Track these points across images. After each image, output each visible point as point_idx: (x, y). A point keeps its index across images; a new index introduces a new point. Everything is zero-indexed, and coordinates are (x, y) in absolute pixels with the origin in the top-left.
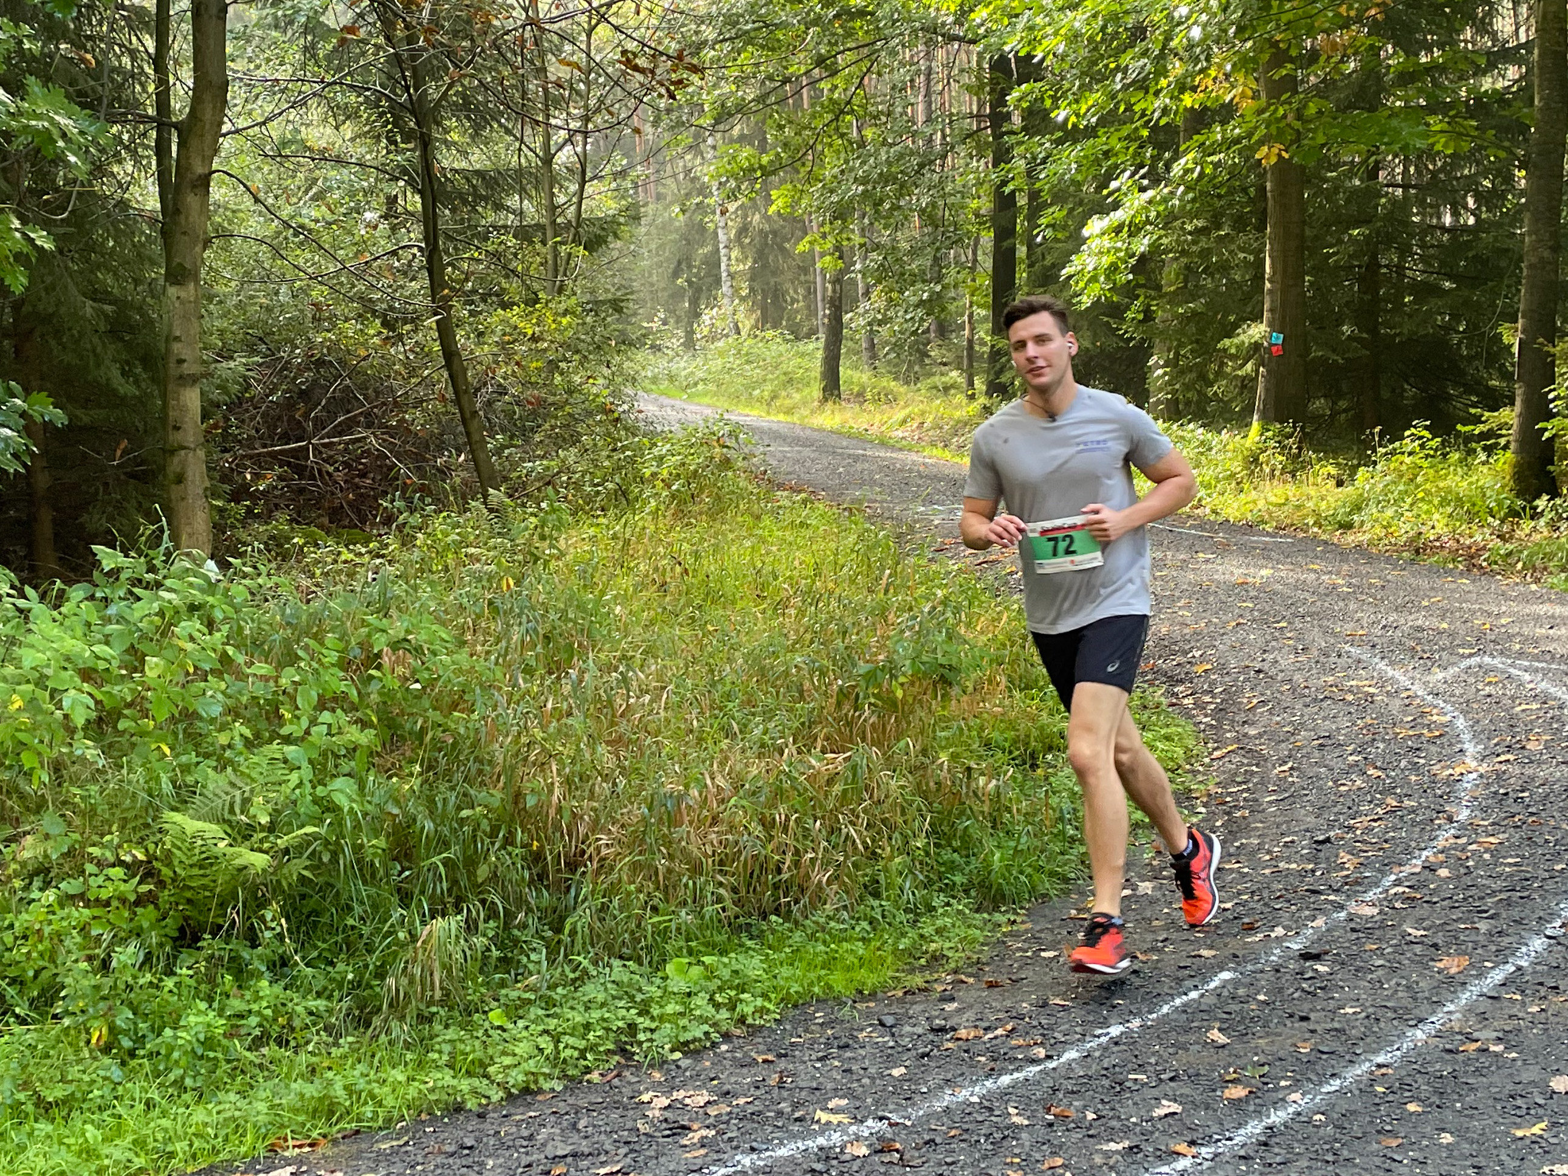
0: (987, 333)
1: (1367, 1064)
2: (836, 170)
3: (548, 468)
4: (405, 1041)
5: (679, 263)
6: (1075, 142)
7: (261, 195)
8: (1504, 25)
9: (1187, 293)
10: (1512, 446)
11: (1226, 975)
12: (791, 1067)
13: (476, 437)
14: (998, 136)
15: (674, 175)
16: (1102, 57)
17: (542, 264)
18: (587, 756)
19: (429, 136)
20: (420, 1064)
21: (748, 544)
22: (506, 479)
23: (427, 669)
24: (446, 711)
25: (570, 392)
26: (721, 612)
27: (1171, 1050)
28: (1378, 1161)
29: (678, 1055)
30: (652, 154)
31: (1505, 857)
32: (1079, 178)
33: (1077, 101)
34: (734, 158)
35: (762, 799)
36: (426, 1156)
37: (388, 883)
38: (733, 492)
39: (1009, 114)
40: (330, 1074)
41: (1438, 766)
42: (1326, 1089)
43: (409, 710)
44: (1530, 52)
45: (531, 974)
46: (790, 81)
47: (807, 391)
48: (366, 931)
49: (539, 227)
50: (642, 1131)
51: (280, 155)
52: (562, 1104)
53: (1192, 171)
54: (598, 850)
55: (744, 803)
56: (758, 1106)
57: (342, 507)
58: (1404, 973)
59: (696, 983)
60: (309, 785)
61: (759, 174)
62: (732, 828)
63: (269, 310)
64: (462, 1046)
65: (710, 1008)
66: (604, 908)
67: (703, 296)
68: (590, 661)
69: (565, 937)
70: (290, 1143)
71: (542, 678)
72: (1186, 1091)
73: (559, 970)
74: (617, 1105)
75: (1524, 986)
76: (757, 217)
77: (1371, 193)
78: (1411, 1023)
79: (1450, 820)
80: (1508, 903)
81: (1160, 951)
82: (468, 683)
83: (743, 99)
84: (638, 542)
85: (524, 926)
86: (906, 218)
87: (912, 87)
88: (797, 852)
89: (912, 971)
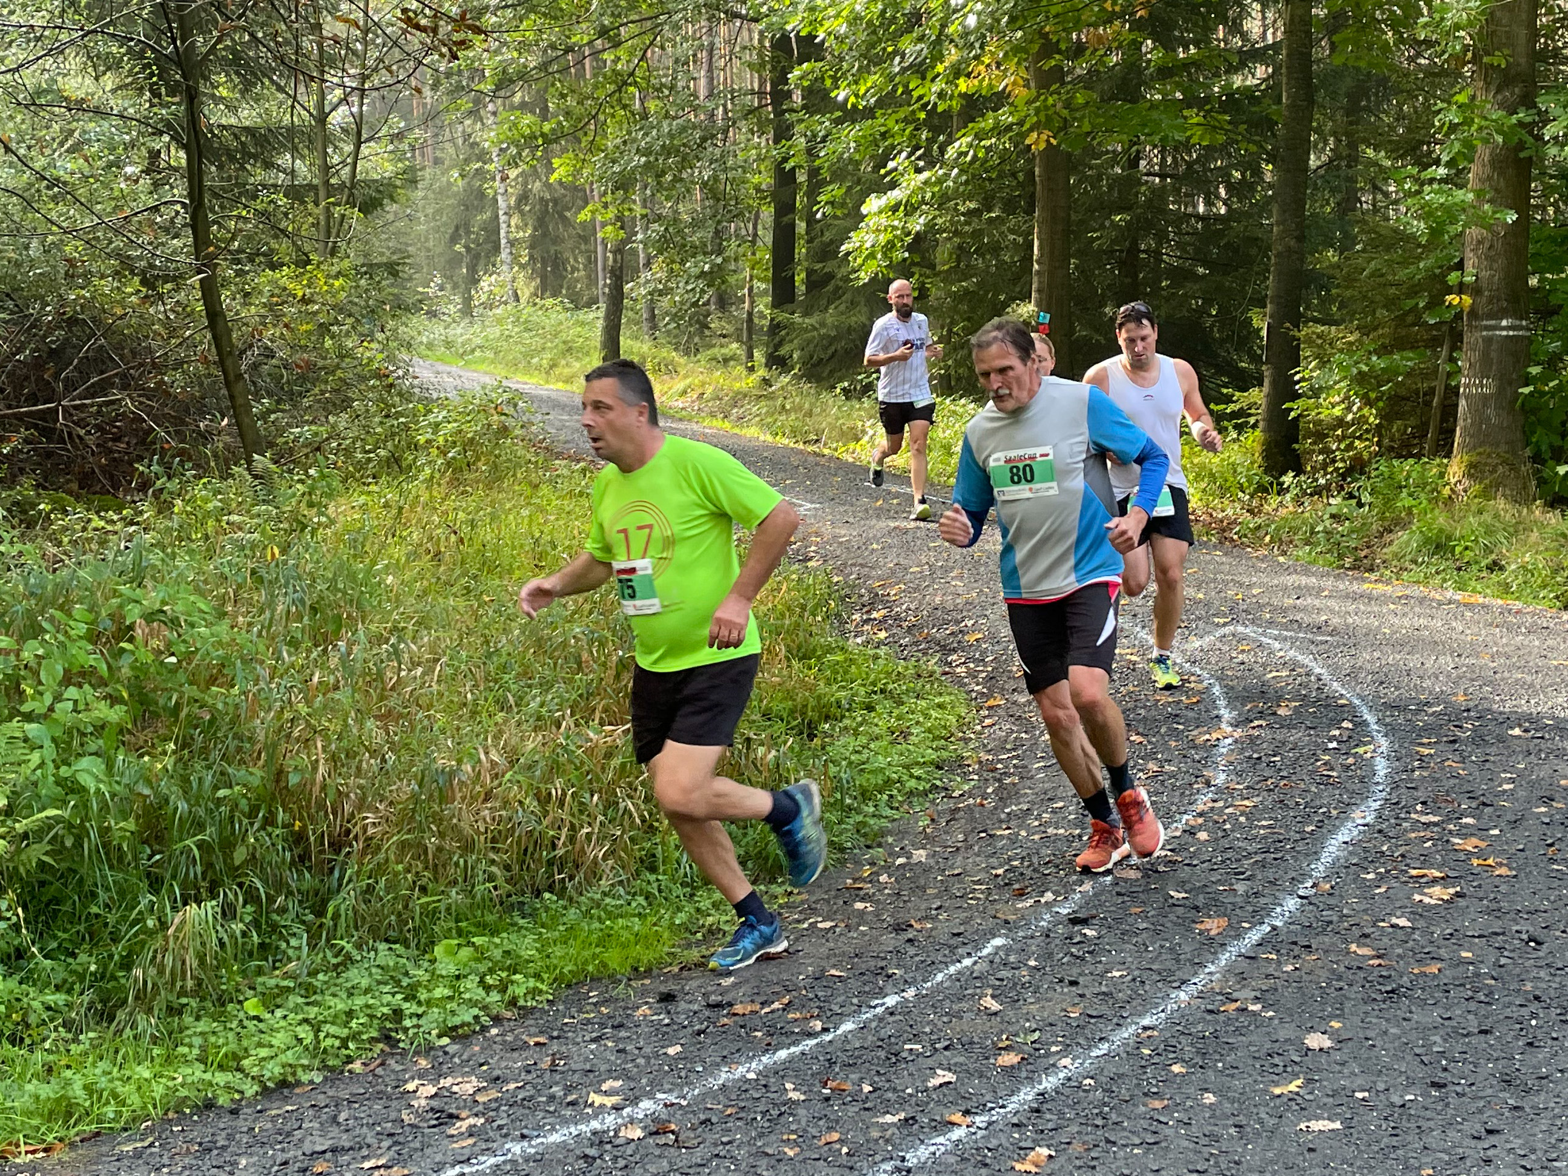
0: (766, 306)
1: (1134, 1027)
2: (618, 140)
3: (316, 434)
4: (152, 1034)
5: (457, 228)
6: (853, 122)
7: (13, 146)
8: (1253, 26)
9: (959, 272)
10: (1261, 424)
11: (998, 942)
12: (564, 1049)
13: (240, 401)
14: (779, 113)
15: (452, 140)
16: (880, 41)
17: (313, 225)
18: (355, 731)
19: (196, 89)
20: (168, 1060)
21: (525, 512)
22: (271, 445)
23: (184, 641)
24: (203, 685)
25: (342, 357)
26: (497, 582)
27: (945, 1019)
28: (1145, 1124)
29: (445, 1040)
30: (431, 117)
31: (1259, 820)
32: (857, 157)
33: (856, 82)
34: (515, 125)
35: (538, 773)
36: (171, 1158)
37: (136, 867)
38: (510, 460)
39: (789, 94)
40: (68, 1073)
41: (1195, 733)
42: (1095, 1053)
43: (163, 686)
44: (1277, 53)
45: (290, 960)
46: (573, 50)
47: (587, 359)
48: (111, 919)
49: (311, 187)
50: (407, 1122)
51: (34, 104)
52: (321, 1097)
53: (966, 154)
54: (365, 829)
55: (520, 777)
56: (529, 1091)
57: (93, 472)
58: (1167, 936)
59: (465, 965)
60: (52, 765)
61: (540, 142)
62: (506, 803)
63: (18, 265)
64: (213, 1039)
65: (481, 991)
66: (370, 889)
67: (482, 262)
68: (361, 632)
69: (328, 921)
70: (23, 1149)
71: (309, 651)
72: (962, 1059)
73: (321, 955)
74: (380, 1095)
75: (1279, 946)
76: (538, 184)
77: (1131, 182)
78: (1175, 985)
79: (1208, 784)
80: (1263, 864)
81: (934, 919)
82: (227, 657)
83: (526, 67)
84: (411, 511)
85: (283, 910)
86: (688, 191)
87: (695, 62)
88: (572, 827)
89: (689, 946)
